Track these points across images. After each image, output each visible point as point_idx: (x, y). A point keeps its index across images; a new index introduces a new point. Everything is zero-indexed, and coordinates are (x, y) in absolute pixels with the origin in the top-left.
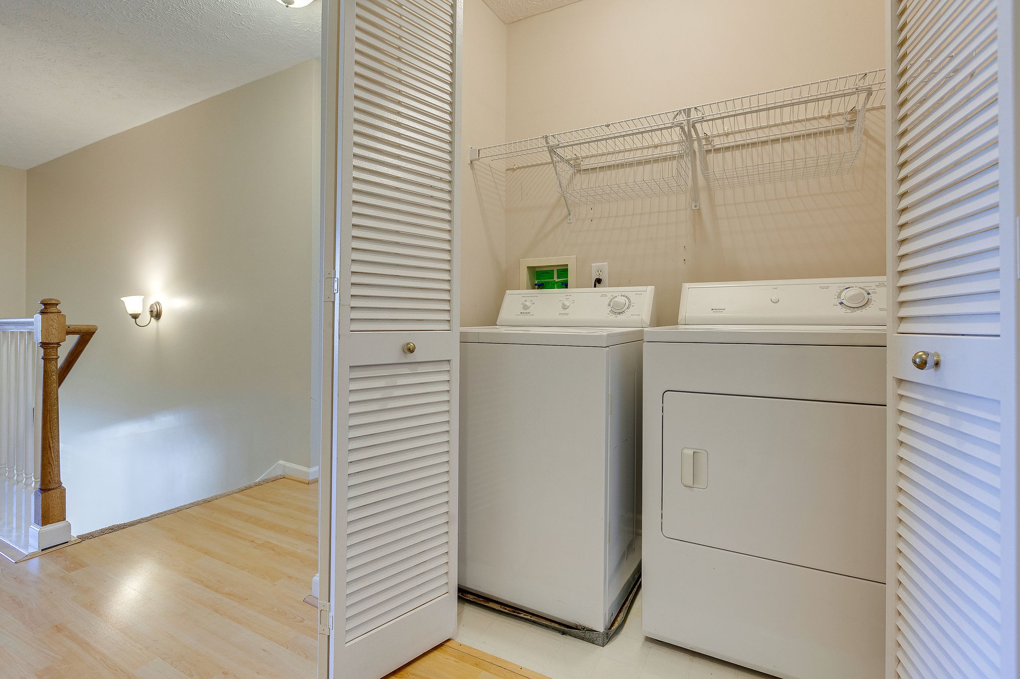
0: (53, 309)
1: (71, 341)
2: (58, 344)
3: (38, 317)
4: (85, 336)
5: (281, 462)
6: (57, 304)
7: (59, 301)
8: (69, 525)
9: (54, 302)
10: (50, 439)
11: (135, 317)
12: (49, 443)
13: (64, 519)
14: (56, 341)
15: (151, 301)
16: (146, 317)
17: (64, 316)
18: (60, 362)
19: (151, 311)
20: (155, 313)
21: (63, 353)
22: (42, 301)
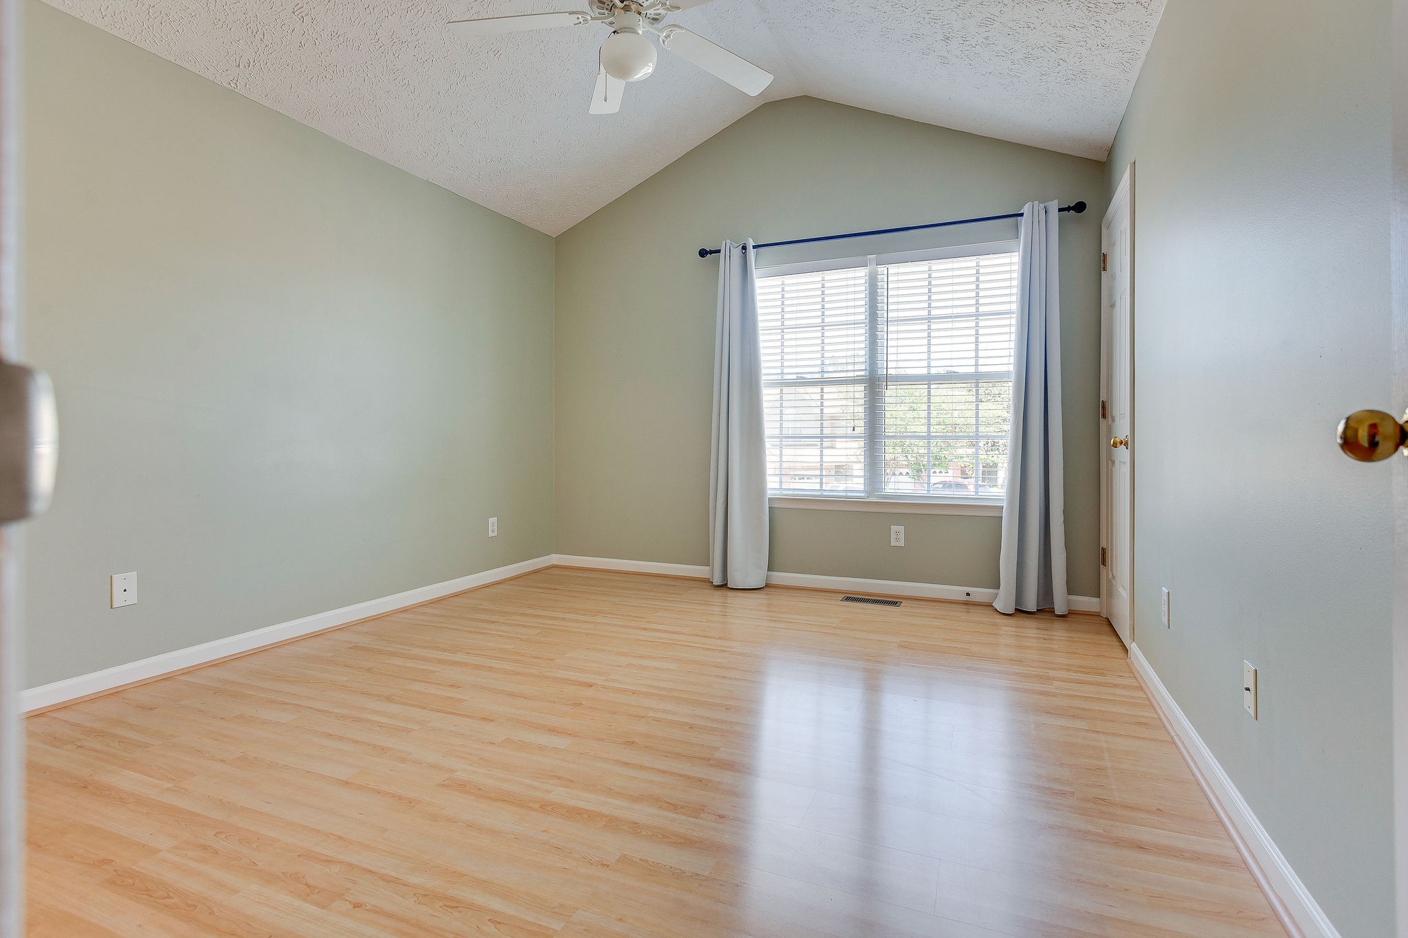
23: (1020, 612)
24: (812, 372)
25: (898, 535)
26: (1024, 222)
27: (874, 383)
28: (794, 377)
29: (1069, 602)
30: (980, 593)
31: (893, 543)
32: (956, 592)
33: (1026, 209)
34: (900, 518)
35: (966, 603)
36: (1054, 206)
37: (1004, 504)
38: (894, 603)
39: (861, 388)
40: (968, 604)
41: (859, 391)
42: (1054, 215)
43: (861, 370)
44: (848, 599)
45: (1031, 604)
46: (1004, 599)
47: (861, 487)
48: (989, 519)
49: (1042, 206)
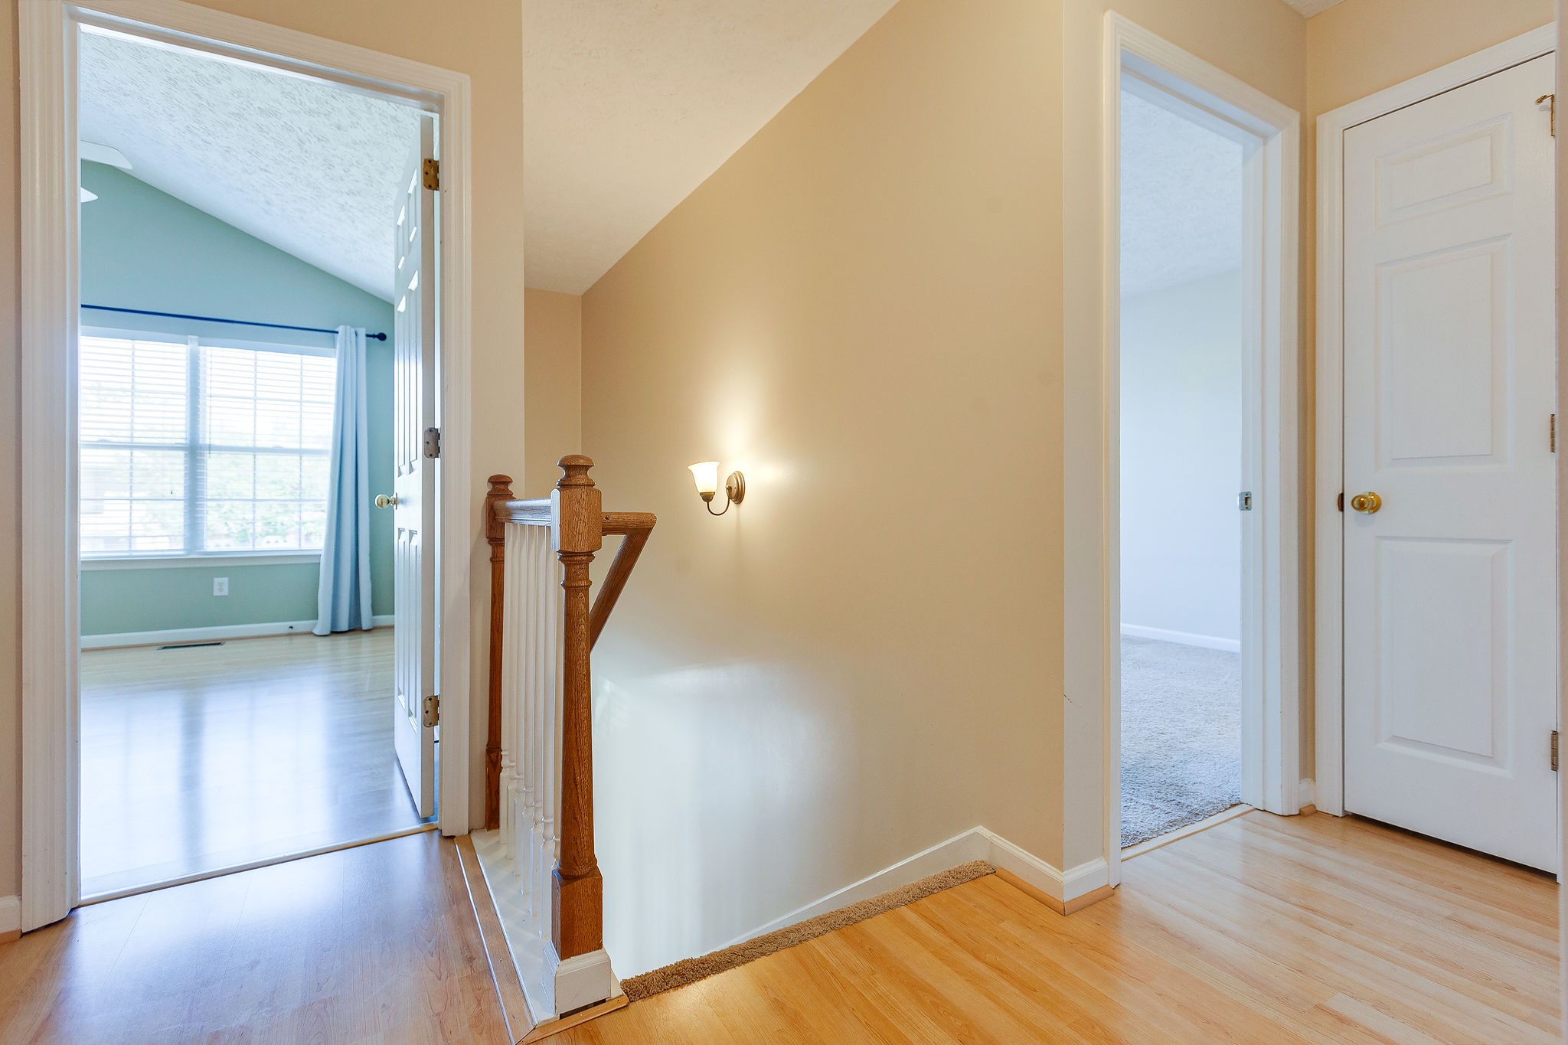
0: (580, 479)
1: (612, 546)
2: (590, 555)
3: (556, 494)
4: (637, 534)
5: (982, 830)
6: (587, 467)
7: (589, 460)
8: (608, 962)
9: (581, 462)
10: (576, 764)
11: (707, 497)
12: (575, 775)
13: (600, 946)
14: (585, 549)
15: (730, 470)
16: (721, 500)
17: (599, 493)
18: (594, 594)
19: (729, 489)
20: (734, 491)
21: (599, 573)
22: (562, 461)
23: (334, 633)
24: (123, 437)
25: (221, 586)
26: (338, 337)
27: (194, 452)
28: (96, 439)
29: (373, 621)
30: (301, 625)
31: (216, 593)
32: (282, 627)
33: (340, 329)
34: (221, 571)
35: (289, 635)
36: (362, 332)
37: (322, 553)
38: (219, 644)
39: (182, 453)
40: (291, 635)
41: (179, 459)
42: (363, 339)
43: (181, 437)
44: (165, 648)
45: (344, 625)
46: (322, 625)
47: (181, 546)
48: (308, 565)
49: (353, 330)
